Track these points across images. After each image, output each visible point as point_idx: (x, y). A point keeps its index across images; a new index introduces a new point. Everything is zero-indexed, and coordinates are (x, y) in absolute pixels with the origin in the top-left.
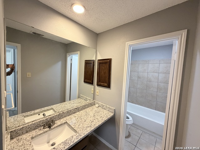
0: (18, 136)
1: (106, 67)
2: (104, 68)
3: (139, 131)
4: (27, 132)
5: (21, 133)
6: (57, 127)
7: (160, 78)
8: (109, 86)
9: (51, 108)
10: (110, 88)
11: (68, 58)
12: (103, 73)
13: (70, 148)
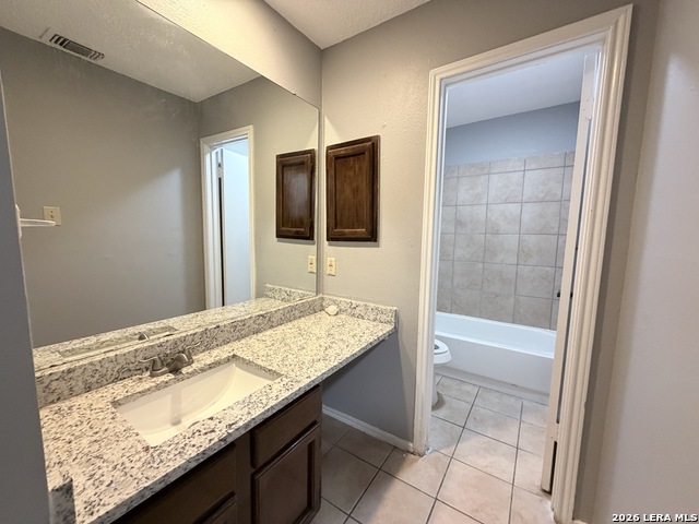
0: (53, 402)
1: (360, 169)
2: (351, 173)
3: (469, 388)
4: (88, 389)
5: (66, 392)
6: (202, 370)
7: (526, 218)
8: (372, 236)
9: (161, 325)
10: (376, 241)
11: (208, 157)
12: (348, 191)
13: (270, 414)
